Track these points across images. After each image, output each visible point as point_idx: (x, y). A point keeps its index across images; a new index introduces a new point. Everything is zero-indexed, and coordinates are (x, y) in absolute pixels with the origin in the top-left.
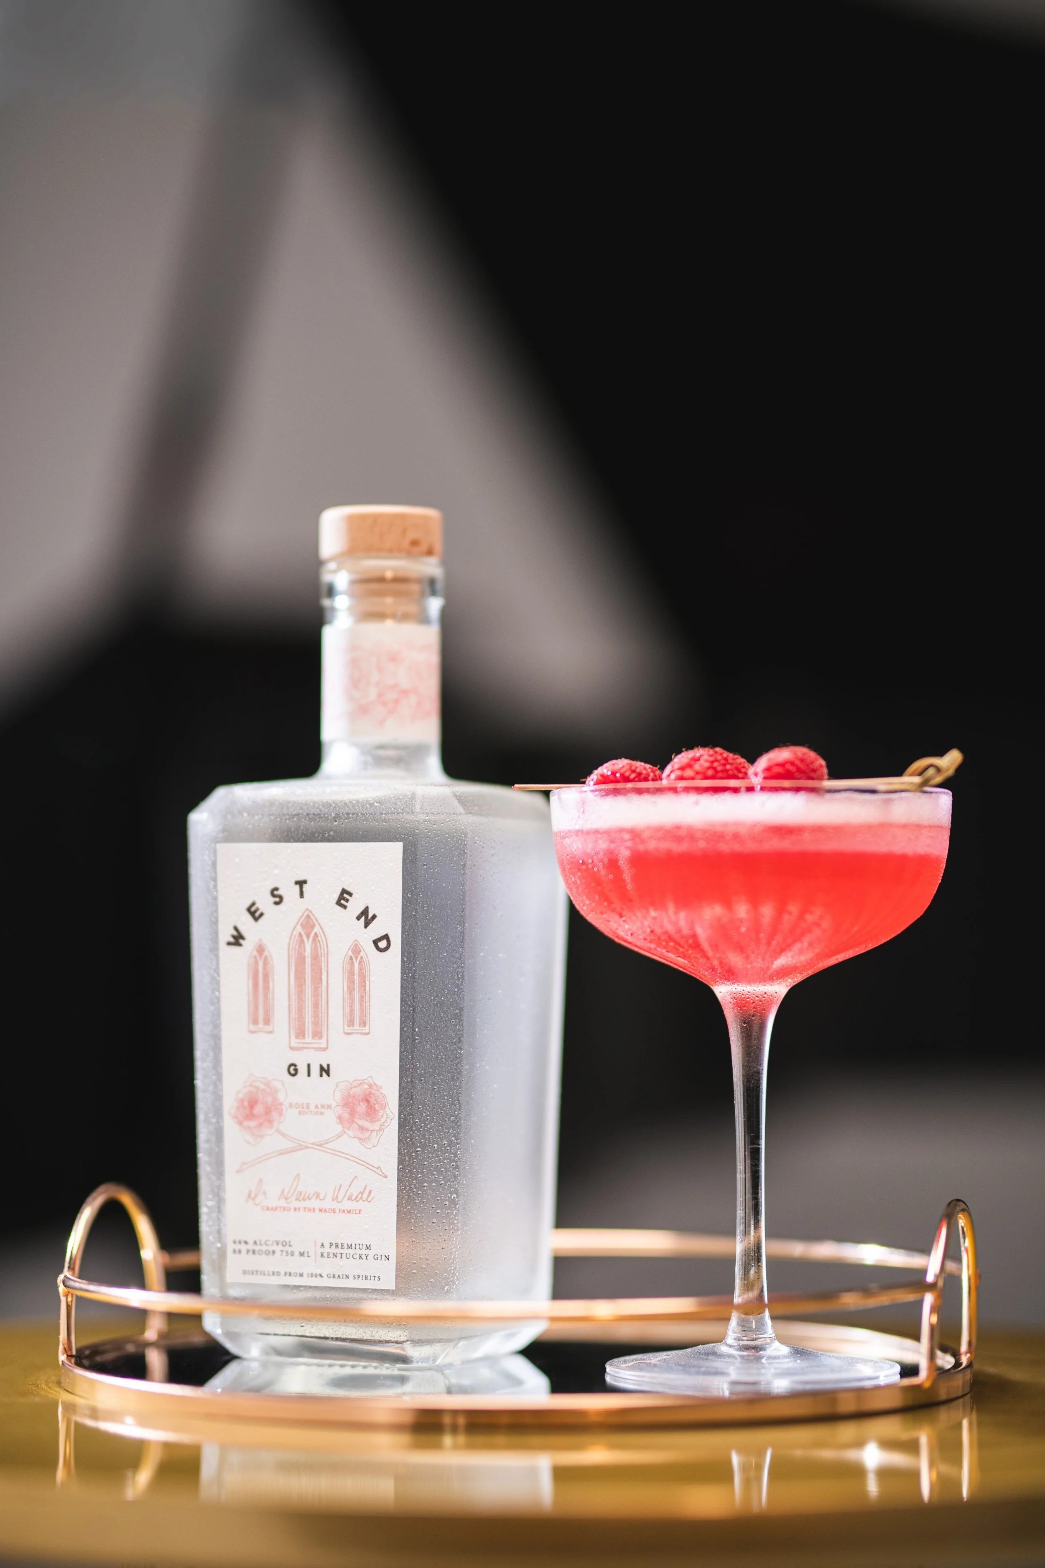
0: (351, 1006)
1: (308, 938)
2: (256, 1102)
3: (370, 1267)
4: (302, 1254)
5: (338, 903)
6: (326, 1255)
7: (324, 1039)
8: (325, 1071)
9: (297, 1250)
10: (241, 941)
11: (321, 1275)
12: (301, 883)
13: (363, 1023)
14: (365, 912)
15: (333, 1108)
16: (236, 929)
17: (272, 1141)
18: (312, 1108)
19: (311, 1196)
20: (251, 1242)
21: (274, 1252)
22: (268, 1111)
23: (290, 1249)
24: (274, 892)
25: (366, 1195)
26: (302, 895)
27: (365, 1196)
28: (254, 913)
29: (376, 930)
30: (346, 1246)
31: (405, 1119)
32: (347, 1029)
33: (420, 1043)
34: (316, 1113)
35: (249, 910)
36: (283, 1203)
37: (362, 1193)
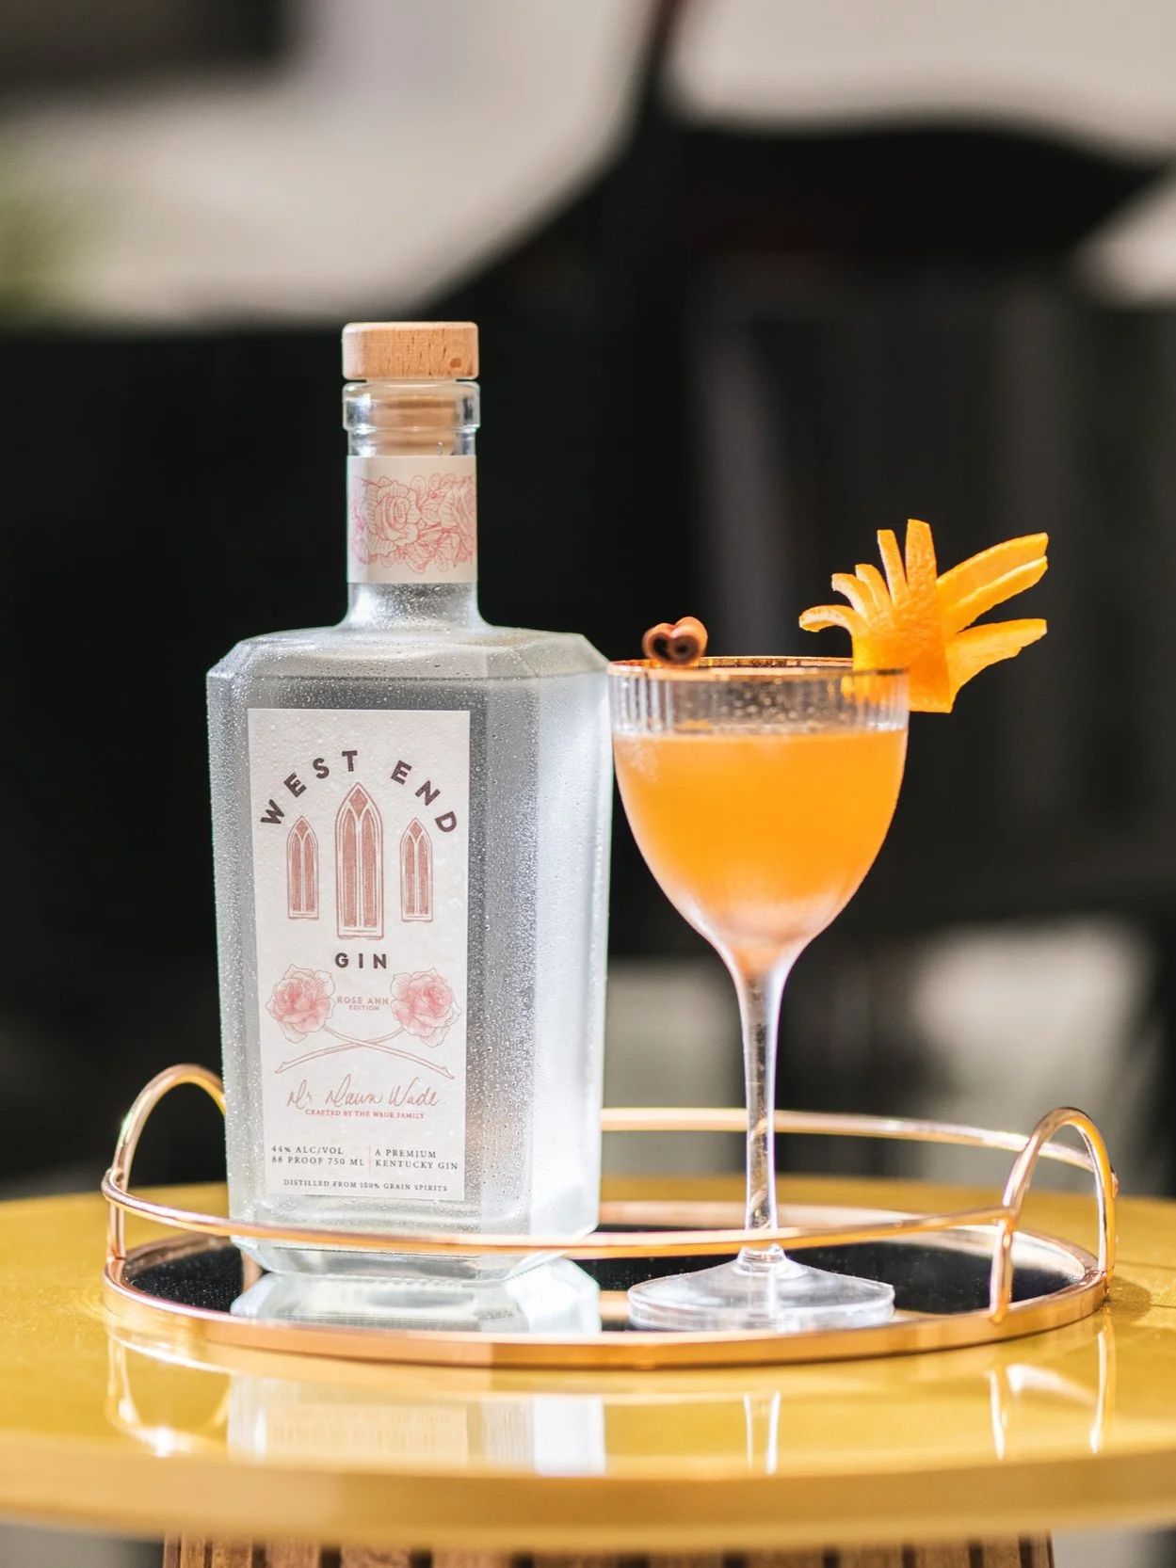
0: (411, 890)
1: (359, 815)
2: (299, 995)
3: (436, 1176)
5: (394, 777)
6: (382, 1163)
7: (379, 926)
8: (380, 961)
9: (348, 1156)
10: (279, 817)
12: (350, 755)
13: (425, 909)
14: (426, 787)
15: (389, 1002)
16: (272, 803)
17: (318, 1039)
18: (365, 1002)
19: (364, 1098)
20: (293, 1150)
21: (320, 1160)
22: (313, 1005)
23: (339, 1157)
24: (317, 763)
25: (429, 1098)
26: (351, 768)
27: (428, 1098)
28: (294, 786)
29: (440, 807)
30: (405, 1154)
31: (474, 1015)
32: (406, 916)
33: (490, 931)
34: (370, 1008)
35: (287, 783)
36: (331, 1106)
37: (425, 1096)
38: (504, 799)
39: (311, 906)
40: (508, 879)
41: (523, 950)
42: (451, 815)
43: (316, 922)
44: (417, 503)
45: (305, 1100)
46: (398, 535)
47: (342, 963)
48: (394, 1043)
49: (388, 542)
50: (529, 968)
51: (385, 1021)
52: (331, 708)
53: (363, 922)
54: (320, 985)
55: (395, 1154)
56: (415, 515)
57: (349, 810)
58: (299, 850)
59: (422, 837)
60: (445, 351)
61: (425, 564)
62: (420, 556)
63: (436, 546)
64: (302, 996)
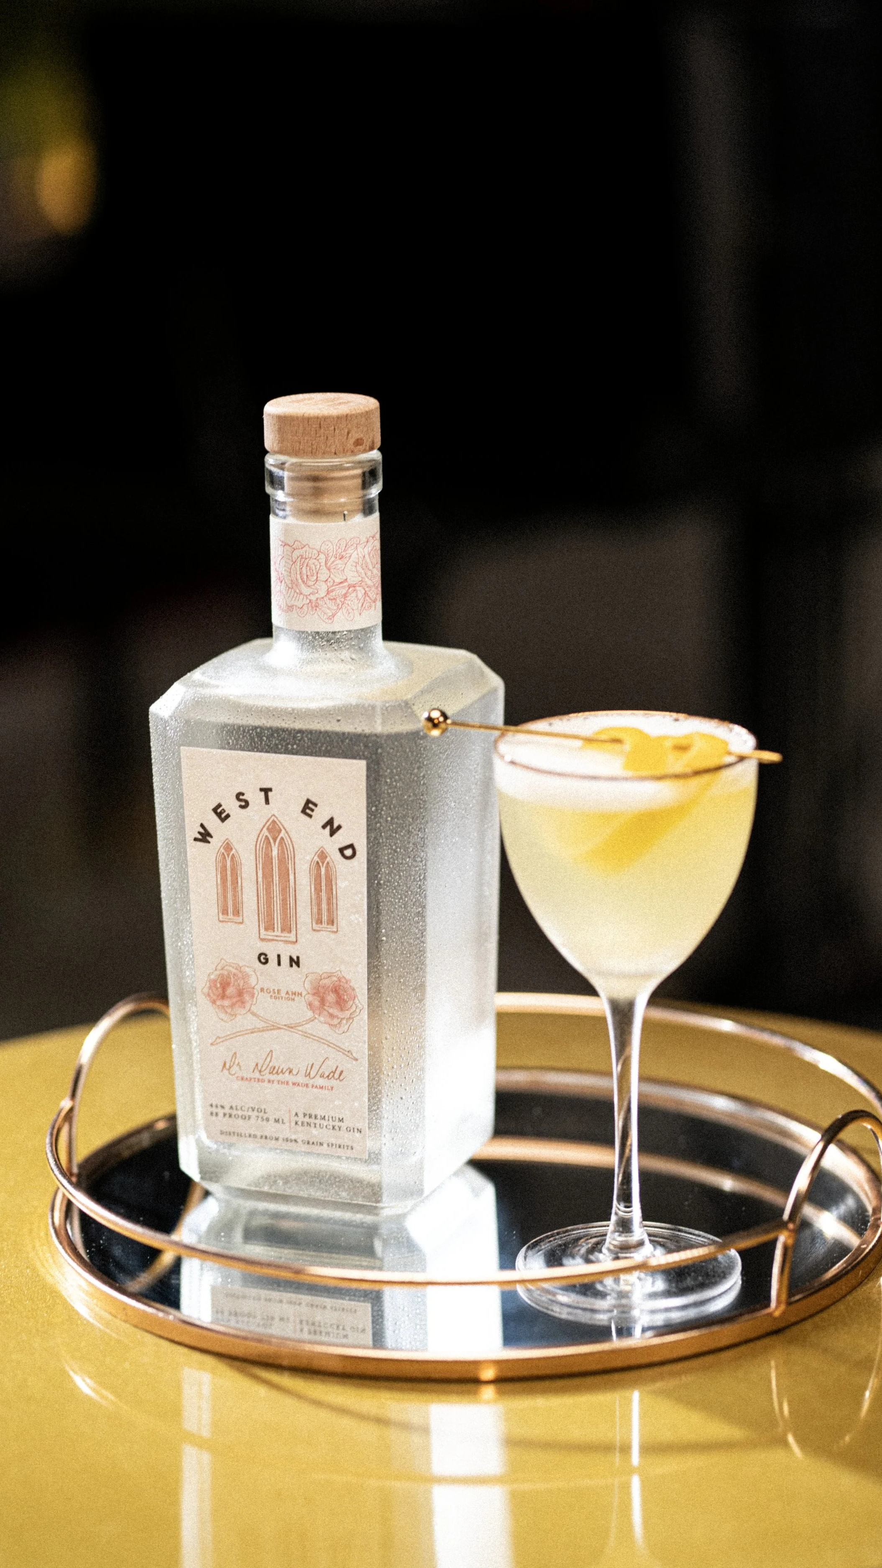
0: (319, 905)
1: (275, 841)
2: (228, 984)
4: (277, 1121)
6: (300, 1123)
7: (294, 932)
8: (295, 962)
10: (209, 839)
11: (296, 1141)
12: (266, 791)
13: (331, 922)
14: (330, 822)
15: (303, 995)
16: (202, 826)
17: (243, 1020)
18: (283, 994)
19: (284, 1070)
21: (249, 1117)
22: (240, 993)
24: (239, 796)
25: (337, 1074)
26: (267, 801)
27: (336, 1076)
28: (220, 813)
29: (341, 839)
33: (387, 942)
34: (288, 999)
35: (215, 810)
37: (334, 1073)
38: (396, 833)
39: (237, 912)
40: (401, 898)
41: (416, 955)
42: (351, 846)
43: (242, 926)
44: (326, 564)
45: (235, 1069)
46: (311, 590)
47: (263, 961)
48: (308, 1027)
49: (302, 597)
50: (421, 969)
51: (299, 1010)
52: (249, 751)
53: (280, 929)
54: (246, 977)
55: (310, 1117)
56: (324, 574)
57: (266, 836)
58: (226, 866)
59: (328, 863)
60: (348, 433)
61: (333, 615)
62: (329, 608)
63: (343, 600)
64: (232, 984)
